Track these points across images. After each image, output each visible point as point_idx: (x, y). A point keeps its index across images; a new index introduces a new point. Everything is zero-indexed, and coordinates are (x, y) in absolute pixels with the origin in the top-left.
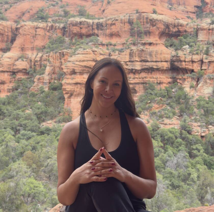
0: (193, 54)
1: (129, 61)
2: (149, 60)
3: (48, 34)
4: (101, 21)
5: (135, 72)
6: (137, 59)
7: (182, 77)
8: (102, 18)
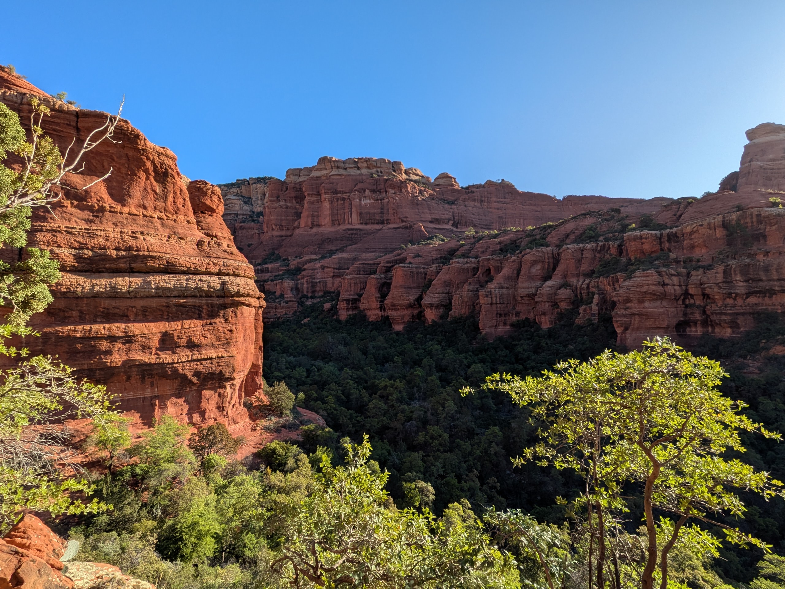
1: (724, 282)
3: (598, 255)
4: (675, 230)
5: (735, 297)
8: (677, 227)
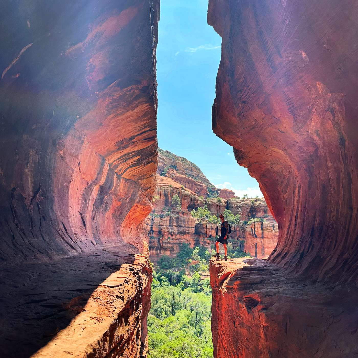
0: (212, 223)
2: (183, 226)
6: (175, 225)
7: (204, 240)
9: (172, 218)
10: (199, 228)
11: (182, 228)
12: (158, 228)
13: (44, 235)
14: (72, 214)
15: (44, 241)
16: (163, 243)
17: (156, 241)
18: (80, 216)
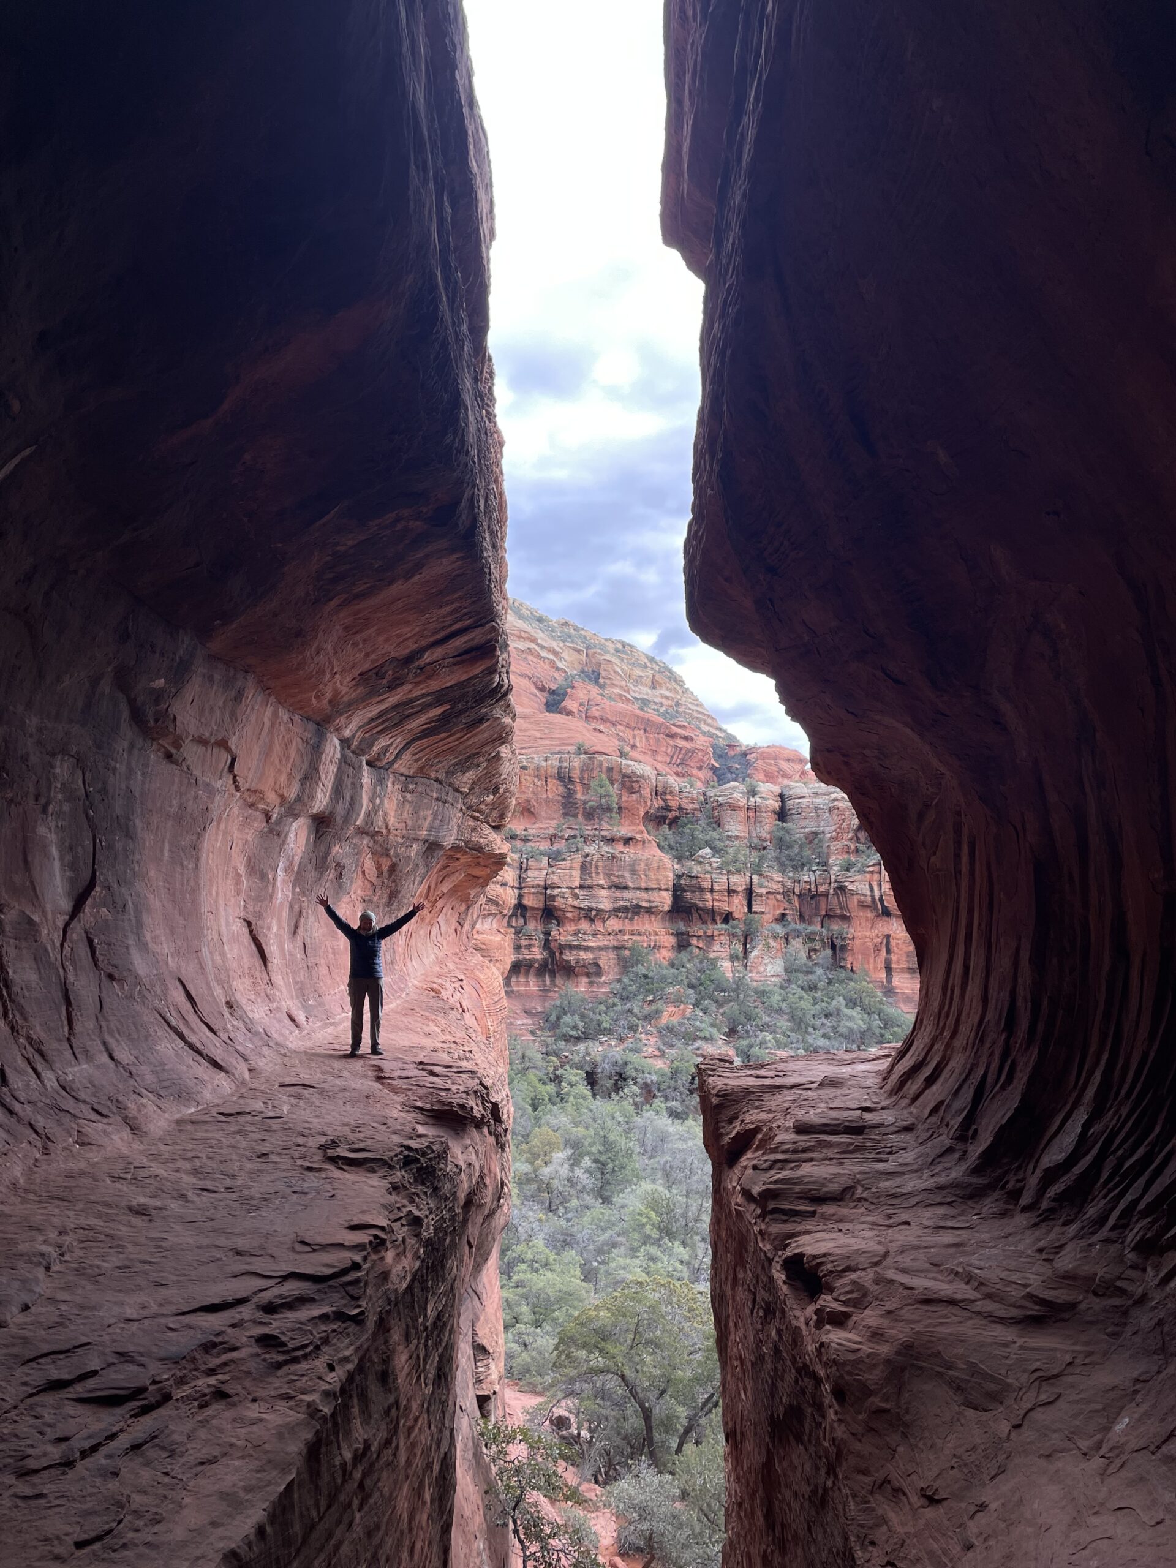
0: (729, 872)
2: (631, 885)
6: (602, 882)
7: (705, 933)
9: (588, 859)
10: (686, 891)
11: (627, 895)
12: (542, 898)
13: (111, 1041)
14: (216, 936)
15: (112, 1064)
16: (561, 948)
17: (537, 943)
18: (246, 930)
